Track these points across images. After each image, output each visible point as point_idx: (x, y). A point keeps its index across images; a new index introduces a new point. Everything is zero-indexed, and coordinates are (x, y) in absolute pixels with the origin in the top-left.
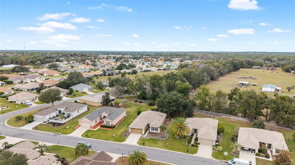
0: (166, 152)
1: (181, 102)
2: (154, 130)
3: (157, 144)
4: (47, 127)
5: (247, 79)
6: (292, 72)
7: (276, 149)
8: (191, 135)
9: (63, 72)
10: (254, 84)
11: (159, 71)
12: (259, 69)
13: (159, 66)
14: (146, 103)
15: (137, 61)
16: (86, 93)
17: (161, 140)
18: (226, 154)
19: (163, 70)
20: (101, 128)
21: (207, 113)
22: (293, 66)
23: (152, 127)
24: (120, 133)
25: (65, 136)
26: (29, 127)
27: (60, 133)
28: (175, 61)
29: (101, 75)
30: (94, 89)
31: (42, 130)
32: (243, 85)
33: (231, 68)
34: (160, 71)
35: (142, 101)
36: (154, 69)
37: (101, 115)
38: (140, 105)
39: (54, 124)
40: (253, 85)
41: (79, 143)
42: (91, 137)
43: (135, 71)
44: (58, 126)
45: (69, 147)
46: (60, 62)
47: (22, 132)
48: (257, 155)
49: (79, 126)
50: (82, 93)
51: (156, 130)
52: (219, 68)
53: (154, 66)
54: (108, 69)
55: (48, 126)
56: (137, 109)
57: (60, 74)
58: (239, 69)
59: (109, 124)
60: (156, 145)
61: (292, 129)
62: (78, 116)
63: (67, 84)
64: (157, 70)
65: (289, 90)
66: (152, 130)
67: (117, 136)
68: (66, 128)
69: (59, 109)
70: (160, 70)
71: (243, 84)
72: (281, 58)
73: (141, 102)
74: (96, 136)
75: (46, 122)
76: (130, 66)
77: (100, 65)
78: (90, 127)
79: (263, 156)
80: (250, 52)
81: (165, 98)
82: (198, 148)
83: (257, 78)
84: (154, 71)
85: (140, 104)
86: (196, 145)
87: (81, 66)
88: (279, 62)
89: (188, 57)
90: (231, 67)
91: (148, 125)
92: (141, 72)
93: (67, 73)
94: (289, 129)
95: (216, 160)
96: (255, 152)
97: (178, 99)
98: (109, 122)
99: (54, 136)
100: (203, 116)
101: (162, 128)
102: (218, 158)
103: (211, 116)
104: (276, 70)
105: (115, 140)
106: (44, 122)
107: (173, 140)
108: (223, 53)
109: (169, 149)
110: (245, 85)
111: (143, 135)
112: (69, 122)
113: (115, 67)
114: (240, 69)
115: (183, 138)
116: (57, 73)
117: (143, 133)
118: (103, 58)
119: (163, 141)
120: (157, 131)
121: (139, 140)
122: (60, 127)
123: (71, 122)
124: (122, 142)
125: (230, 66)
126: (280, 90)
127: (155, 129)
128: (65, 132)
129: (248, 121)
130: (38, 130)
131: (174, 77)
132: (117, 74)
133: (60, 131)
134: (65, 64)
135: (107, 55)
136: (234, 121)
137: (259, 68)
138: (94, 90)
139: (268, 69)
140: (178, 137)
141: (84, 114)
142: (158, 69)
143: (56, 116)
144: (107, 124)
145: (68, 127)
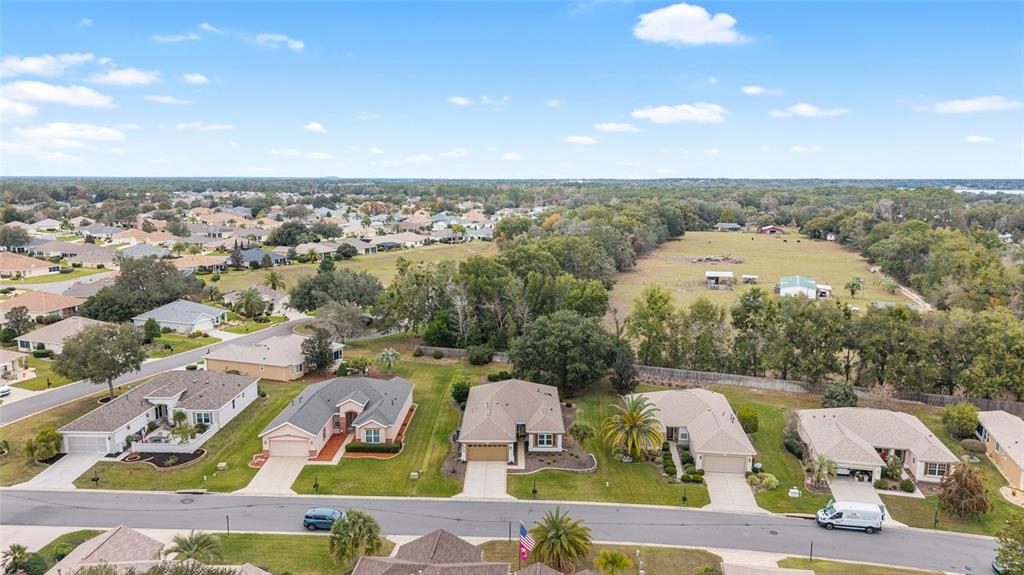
0: (618, 509)
1: (599, 345)
2: (542, 443)
3: (572, 487)
4: (135, 472)
5: (719, 265)
6: (829, 237)
7: (927, 463)
8: (664, 450)
9: (57, 260)
10: (748, 277)
11: (428, 247)
12: (735, 233)
13: (422, 228)
14: (458, 357)
15: (331, 212)
16: (206, 336)
17: (577, 473)
18: (794, 492)
19: (441, 241)
20: (351, 456)
21: (672, 376)
22: (832, 222)
23: (536, 435)
24: (430, 465)
25: (225, 497)
26: (58, 479)
27: (204, 491)
28: (466, 211)
29: (223, 269)
30: (229, 320)
31: (123, 486)
32: (717, 282)
33: (663, 229)
34: (432, 247)
35: (444, 350)
36: (408, 239)
37: (338, 410)
38: (440, 366)
39: (160, 459)
40: (747, 282)
41: (307, 517)
42: (334, 491)
43: (348, 249)
44: (178, 463)
45: (273, 535)
46: (23, 221)
47: (38, 504)
48: (878, 486)
49: (262, 457)
50: (193, 336)
51: (549, 443)
52: (630, 231)
53: (405, 230)
54: (239, 244)
55: (138, 469)
56: (436, 378)
57: (51, 270)
58: (682, 233)
59: (377, 439)
60: (571, 491)
61: (926, 402)
62: (236, 419)
63: (121, 306)
64: (421, 242)
65: (853, 293)
66: (536, 445)
67: (424, 477)
68: (216, 469)
69: (157, 401)
70: (433, 242)
71: (717, 279)
72: (783, 197)
73: (438, 356)
74: (351, 485)
75: (118, 454)
76: (319, 233)
77: (200, 232)
78: (308, 454)
79: (895, 488)
80: (682, 179)
81: (543, 335)
82: (706, 485)
83: (747, 259)
84: (413, 246)
85: (436, 361)
86: (695, 478)
87: (123, 237)
88: (783, 208)
89: (503, 198)
90: (661, 227)
91: (521, 428)
92: (367, 250)
93: (77, 263)
94: (920, 403)
95: (774, 515)
96: (870, 480)
97: (588, 336)
98: (376, 432)
99: (182, 501)
100: (663, 384)
101: (581, 432)
102: (777, 508)
103: (689, 384)
104: (784, 233)
105: (426, 491)
106: (109, 455)
107: (617, 470)
108: (603, 183)
109: (617, 499)
110: (724, 282)
111: (511, 463)
112: (212, 446)
113: (260, 238)
114: (686, 233)
115: (643, 459)
116: (38, 267)
117: (511, 458)
118: (196, 204)
119: (588, 475)
120: (555, 445)
121: (508, 484)
122: (190, 470)
123: (223, 445)
124: (454, 494)
125: (658, 225)
126: (828, 293)
127: (545, 440)
128: (222, 484)
129: (802, 390)
130: (102, 487)
131: (533, 264)
132: (283, 261)
133: (199, 482)
134: (45, 229)
135: (199, 191)
136: (760, 392)
137: (736, 229)
138: (231, 323)
139: (762, 232)
140: (627, 460)
141: (253, 412)
142: (426, 241)
143: (147, 428)
144: (369, 439)
145: (222, 465)
